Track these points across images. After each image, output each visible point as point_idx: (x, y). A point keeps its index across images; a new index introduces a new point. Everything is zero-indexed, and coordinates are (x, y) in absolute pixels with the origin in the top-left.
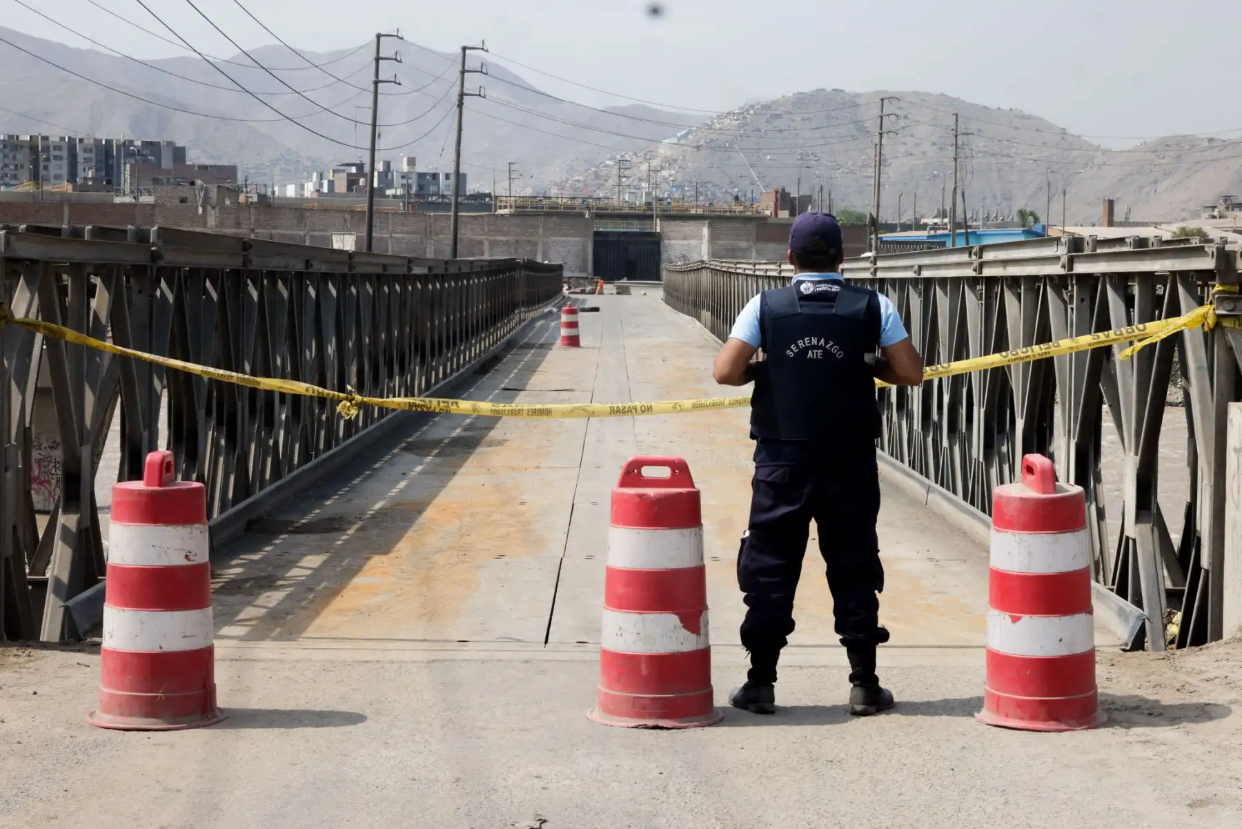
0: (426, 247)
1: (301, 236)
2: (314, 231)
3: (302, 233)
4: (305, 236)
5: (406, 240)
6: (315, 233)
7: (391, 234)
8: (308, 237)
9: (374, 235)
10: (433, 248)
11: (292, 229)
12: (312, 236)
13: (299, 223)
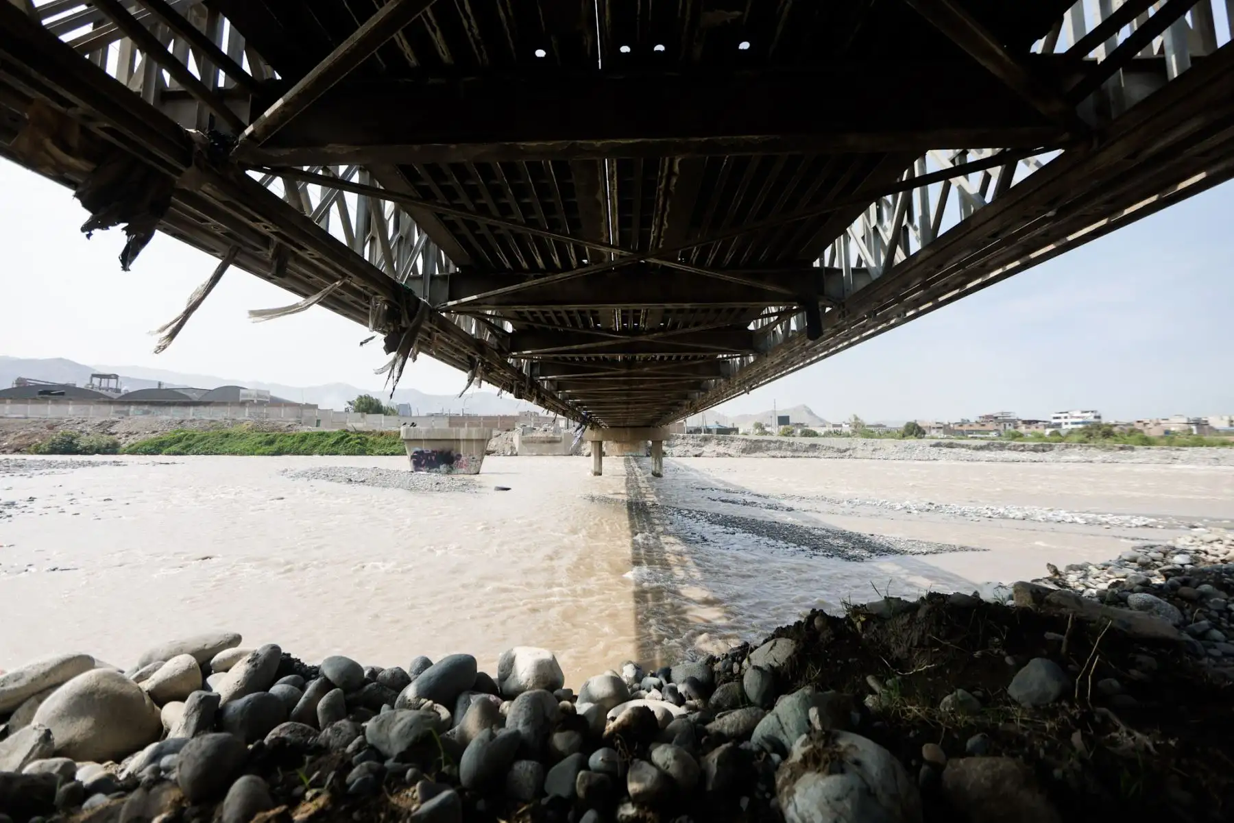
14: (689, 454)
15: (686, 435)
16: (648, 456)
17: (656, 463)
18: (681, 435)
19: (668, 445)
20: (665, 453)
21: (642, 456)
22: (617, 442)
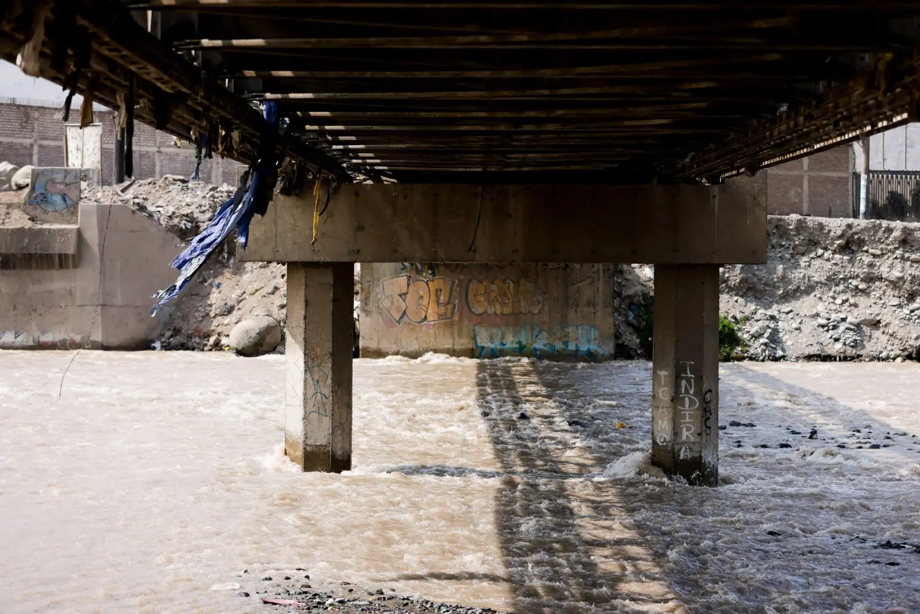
0: (212, 168)
1: (26, 148)
2: (46, 139)
3: (27, 142)
4: (32, 146)
5: (181, 157)
6: (46, 143)
7: (159, 148)
8: (36, 148)
9: (134, 148)
10: (221, 169)
11: (13, 135)
12: (41, 146)
13: (23, 127)
14: (878, 342)
15: (862, 223)
16: (623, 353)
17: (676, 399)
18: (836, 225)
19: (748, 290)
20: (729, 338)
21: (591, 357)
22: (433, 268)
